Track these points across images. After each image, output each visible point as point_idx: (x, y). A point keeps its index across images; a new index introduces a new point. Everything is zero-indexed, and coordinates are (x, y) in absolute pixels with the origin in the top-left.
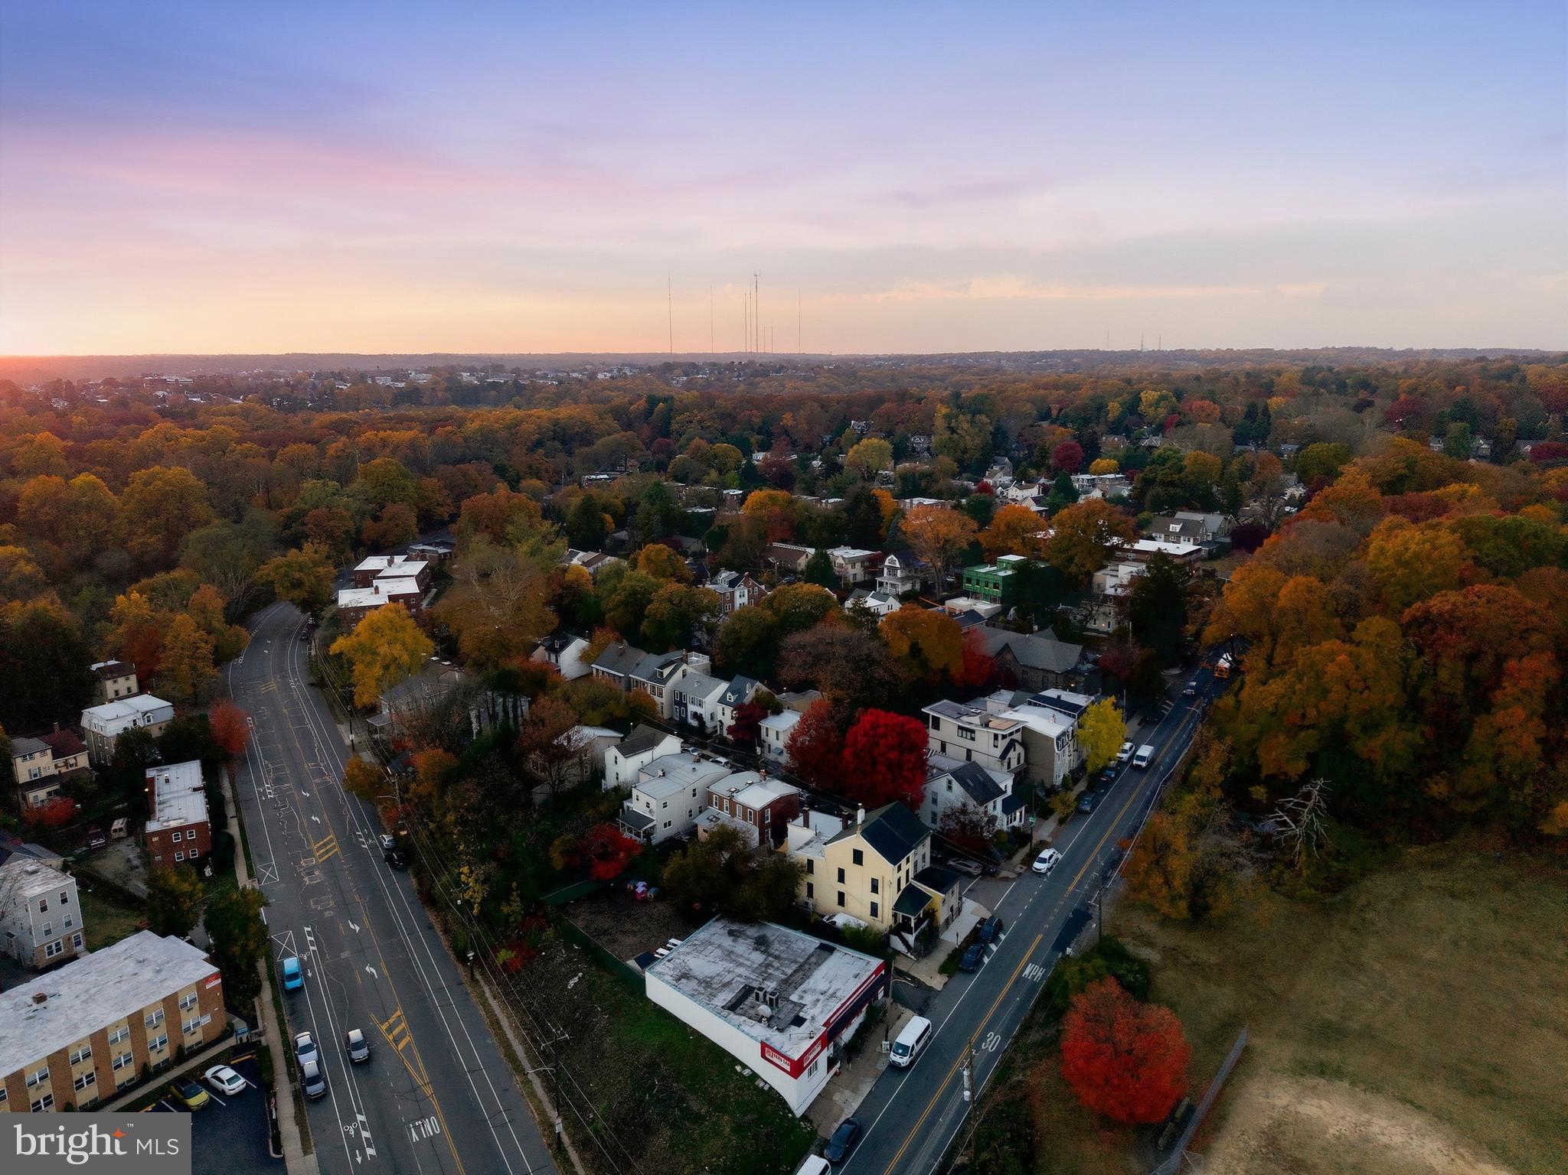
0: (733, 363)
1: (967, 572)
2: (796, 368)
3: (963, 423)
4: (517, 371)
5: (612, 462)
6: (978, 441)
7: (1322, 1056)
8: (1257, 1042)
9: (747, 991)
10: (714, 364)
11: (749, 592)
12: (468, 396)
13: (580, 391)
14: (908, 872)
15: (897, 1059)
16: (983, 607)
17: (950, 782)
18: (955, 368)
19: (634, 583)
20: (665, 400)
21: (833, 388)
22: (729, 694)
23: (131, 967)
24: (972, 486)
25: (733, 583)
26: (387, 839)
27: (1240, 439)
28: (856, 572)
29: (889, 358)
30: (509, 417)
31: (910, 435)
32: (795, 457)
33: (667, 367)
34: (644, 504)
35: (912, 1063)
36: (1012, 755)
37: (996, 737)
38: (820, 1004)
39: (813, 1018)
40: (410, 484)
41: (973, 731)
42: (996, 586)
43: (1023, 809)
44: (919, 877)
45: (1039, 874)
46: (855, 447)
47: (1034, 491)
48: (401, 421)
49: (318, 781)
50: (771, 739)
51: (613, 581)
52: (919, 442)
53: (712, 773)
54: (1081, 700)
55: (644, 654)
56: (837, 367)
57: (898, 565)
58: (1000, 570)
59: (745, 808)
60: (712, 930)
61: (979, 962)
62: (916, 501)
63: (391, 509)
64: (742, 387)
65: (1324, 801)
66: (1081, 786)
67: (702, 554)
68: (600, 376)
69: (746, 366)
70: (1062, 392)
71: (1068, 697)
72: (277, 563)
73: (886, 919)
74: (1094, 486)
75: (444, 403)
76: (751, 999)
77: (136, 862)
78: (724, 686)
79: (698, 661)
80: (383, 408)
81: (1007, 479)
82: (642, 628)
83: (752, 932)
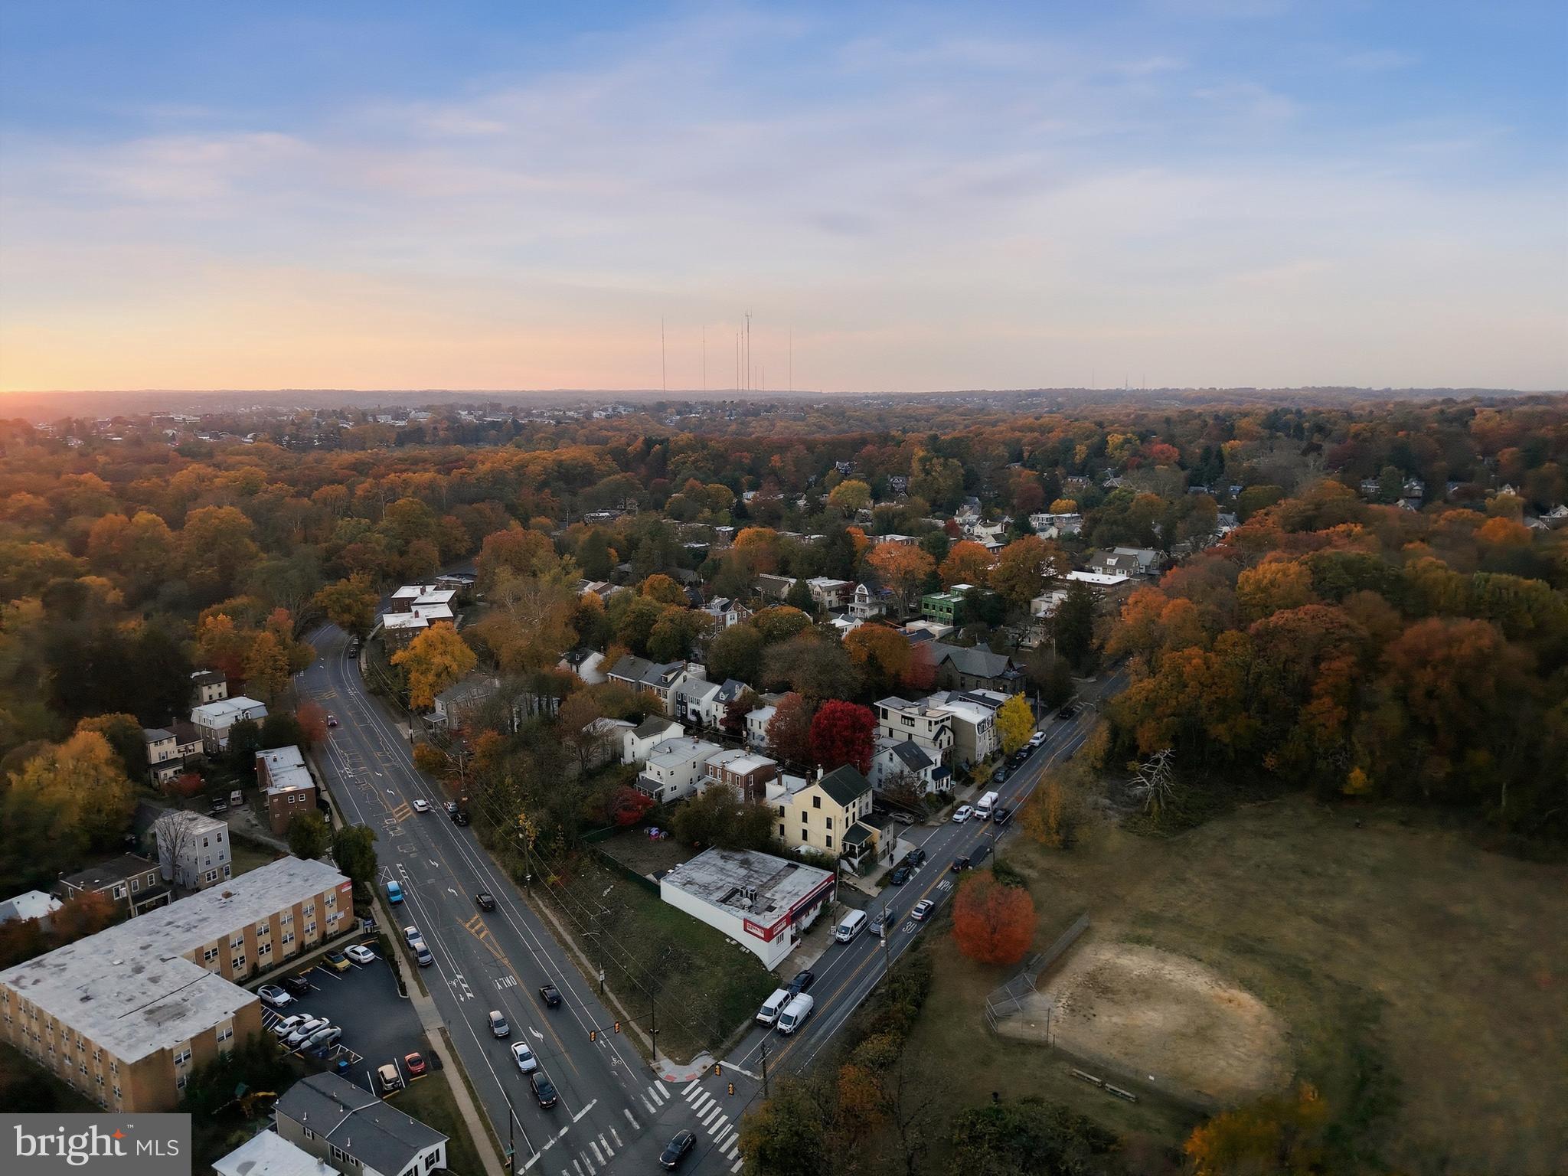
0: (725, 402)
1: (926, 599)
2: (786, 407)
3: (937, 464)
4: (513, 409)
5: (612, 501)
6: (950, 482)
7: (1140, 931)
8: (1094, 924)
9: (734, 892)
10: (706, 403)
11: (738, 615)
12: (471, 435)
13: (577, 431)
14: (854, 814)
15: (841, 936)
16: (937, 628)
17: (891, 755)
18: (941, 407)
19: (641, 607)
20: (661, 442)
21: (823, 428)
22: (722, 694)
23: (286, 878)
24: (941, 523)
25: (724, 608)
26: (451, 806)
27: (1192, 481)
28: (833, 599)
29: (877, 397)
30: (515, 459)
31: (889, 476)
32: (781, 496)
33: (660, 407)
34: (646, 542)
35: (851, 940)
36: (943, 737)
37: (930, 722)
38: (786, 899)
39: (781, 907)
40: (432, 521)
41: (913, 719)
42: (949, 611)
43: (949, 777)
44: (862, 819)
45: (956, 822)
46: (837, 488)
47: (997, 529)
48: (415, 463)
49: (388, 765)
50: (755, 728)
51: (623, 606)
52: (898, 482)
53: (708, 751)
54: (1001, 697)
55: (651, 664)
56: (826, 407)
57: (866, 593)
58: (953, 597)
59: (734, 774)
60: (709, 855)
61: (905, 879)
62: (888, 537)
63: (415, 544)
64: (733, 427)
65: (1169, 765)
66: (999, 764)
67: (698, 584)
68: (596, 415)
69: (738, 405)
70: (1036, 434)
71: (991, 695)
72: (327, 591)
73: (837, 848)
74: (1052, 524)
75: (445, 442)
76: (738, 896)
77: (254, 822)
78: (717, 688)
79: (696, 670)
80: (388, 447)
81: (974, 518)
82: (648, 644)
83: (739, 856)
